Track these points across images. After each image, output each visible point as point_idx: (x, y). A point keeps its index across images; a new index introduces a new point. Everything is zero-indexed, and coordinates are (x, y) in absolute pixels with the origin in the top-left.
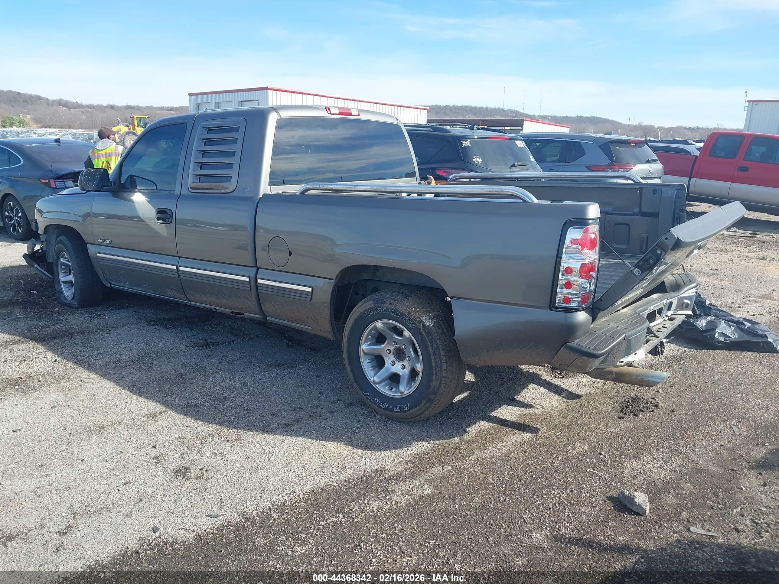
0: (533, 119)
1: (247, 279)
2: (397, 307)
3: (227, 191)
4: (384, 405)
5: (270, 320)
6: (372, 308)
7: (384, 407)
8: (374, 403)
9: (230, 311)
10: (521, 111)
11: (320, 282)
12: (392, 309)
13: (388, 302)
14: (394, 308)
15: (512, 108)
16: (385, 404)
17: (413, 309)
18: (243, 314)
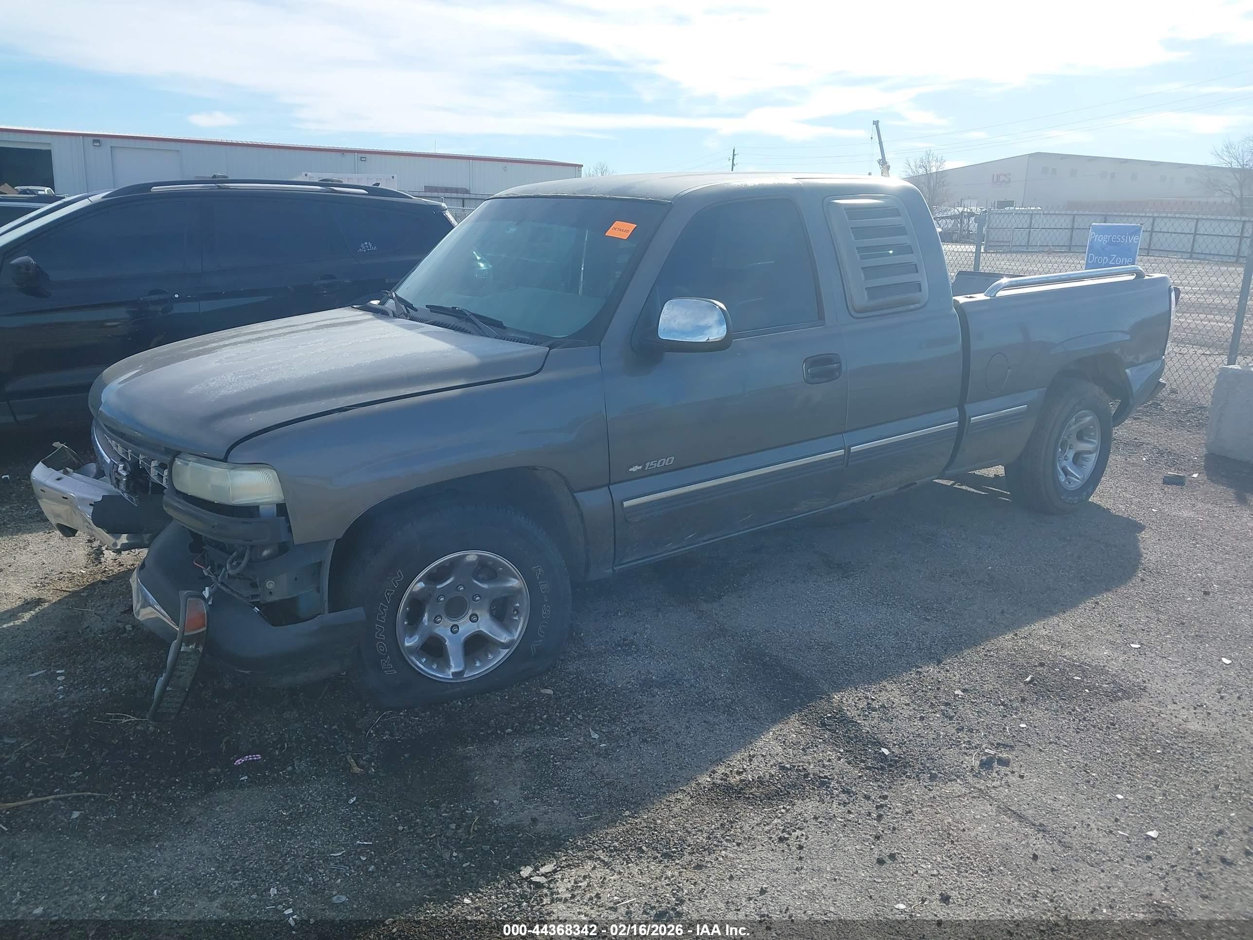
3: (919, 306)
7: (1076, 502)
11: (1034, 394)
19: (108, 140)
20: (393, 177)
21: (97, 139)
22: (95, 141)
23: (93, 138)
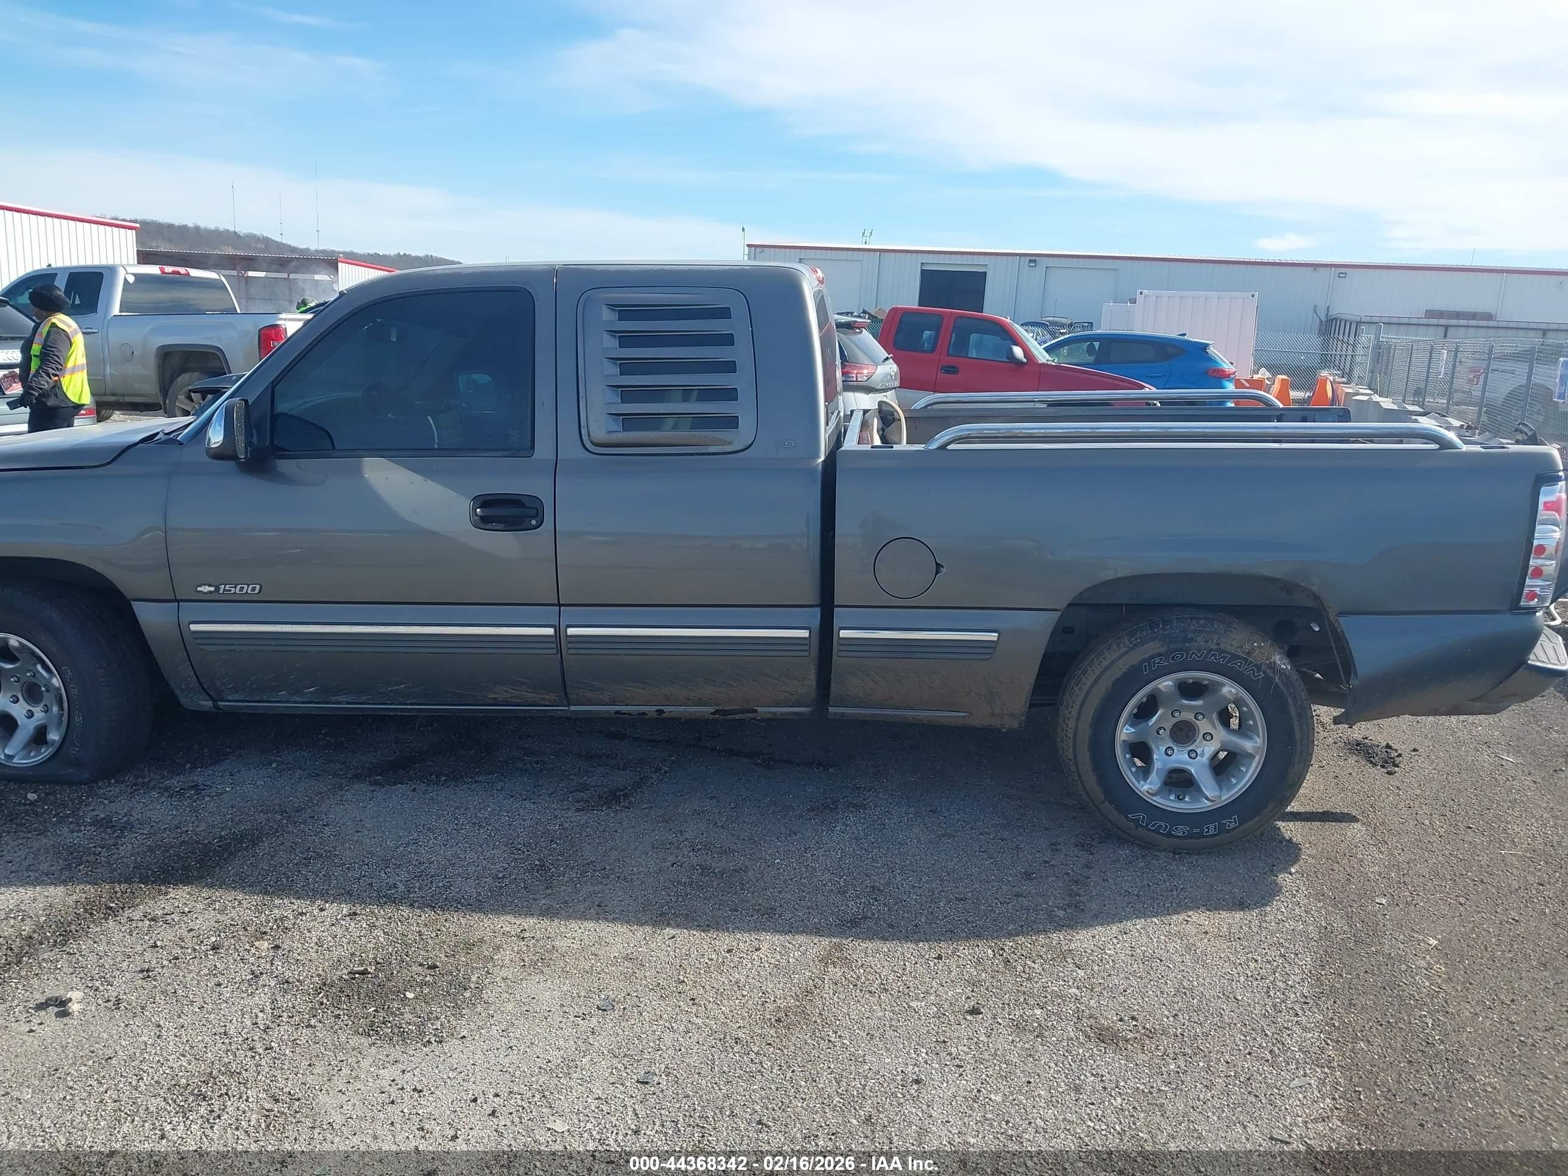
0: (354, 259)
1: (805, 634)
2: (1222, 646)
3: (730, 449)
4: (1181, 830)
5: (835, 713)
6: (1160, 655)
7: (1181, 834)
8: (1157, 831)
9: (712, 709)
10: (278, 239)
11: (1025, 620)
12: (1212, 650)
13: (1199, 639)
14: (1214, 647)
15: (259, 232)
16: (1180, 827)
17: (1255, 644)
18: (756, 711)
19: (1045, 259)
20: (1253, 296)
21: (1033, 259)
22: (1030, 261)
23: (1029, 258)
